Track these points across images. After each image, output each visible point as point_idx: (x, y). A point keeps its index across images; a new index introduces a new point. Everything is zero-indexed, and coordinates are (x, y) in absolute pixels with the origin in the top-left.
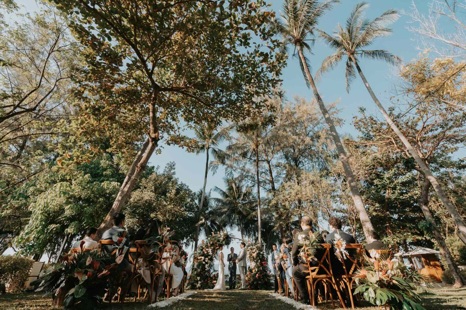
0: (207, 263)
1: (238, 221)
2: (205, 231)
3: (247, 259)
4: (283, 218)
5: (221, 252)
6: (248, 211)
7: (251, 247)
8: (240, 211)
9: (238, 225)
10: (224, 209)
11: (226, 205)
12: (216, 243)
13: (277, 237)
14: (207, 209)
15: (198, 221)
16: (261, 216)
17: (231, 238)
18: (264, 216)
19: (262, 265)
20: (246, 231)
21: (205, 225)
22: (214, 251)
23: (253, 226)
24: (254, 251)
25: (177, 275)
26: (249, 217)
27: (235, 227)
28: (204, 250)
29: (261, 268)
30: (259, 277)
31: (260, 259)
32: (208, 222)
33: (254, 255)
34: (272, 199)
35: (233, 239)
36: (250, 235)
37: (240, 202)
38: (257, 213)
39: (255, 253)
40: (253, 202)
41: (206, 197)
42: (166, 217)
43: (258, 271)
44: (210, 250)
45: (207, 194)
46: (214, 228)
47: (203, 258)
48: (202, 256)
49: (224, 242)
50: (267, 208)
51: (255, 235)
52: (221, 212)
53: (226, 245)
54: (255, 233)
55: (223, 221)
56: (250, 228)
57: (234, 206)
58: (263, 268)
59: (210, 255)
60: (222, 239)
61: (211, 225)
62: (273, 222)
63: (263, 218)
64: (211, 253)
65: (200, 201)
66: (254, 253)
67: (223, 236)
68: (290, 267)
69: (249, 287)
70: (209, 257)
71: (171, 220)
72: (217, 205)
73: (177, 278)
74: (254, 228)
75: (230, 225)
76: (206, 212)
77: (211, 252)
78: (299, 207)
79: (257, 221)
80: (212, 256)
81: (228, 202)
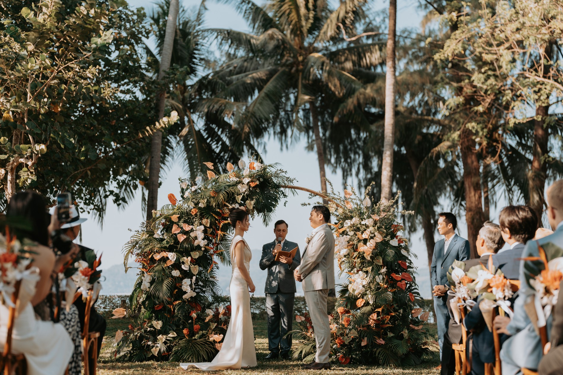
0: (187, 274)
1: (306, 117)
2: (187, 149)
3: (336, 263)
4: (480, 109)
5: (238, 238)
6: (348, 80)
7: (355, 220)
8: (317, 81)
9: (307, 129)
10: (256, 69)
11: (265, 57)
12: (220, 206)
13: (449, 172)
14: (193, 71)
15: (157, 118)
16: (395, 101)
17: (278, 186)
18: (407, 101)
19: (392, 283)
20: (337, 152)
21: (185, 131)
22: (214, 234)
23: (363, 135)
24: (365, 236)
25: (46, 353)
26: (351, 102)
27: (297, 139)
28: (175, 229)
29: (390, 295)
30: (379, 323)
31: (386, 264)
32: (195, 117)
33: (367, 249)
34: (448, 37)
35: (287, 191)
36: (350, 165)
37: (319, 45)
38: (381, 91)
39: (371, 244)
40: (368, 48)
41: (185, 24)
42: (26, 104)
43: (376, 306)
44: (198, 232)
45: (190, 15)
46: (219, 139)
47: (172, 256)
48: (170, 249)
49: (251, 204)
50: (421, 73)
51: (367, 167)
52: (244, 84)
53: (259, 212)
54: (367, 159)
55: (253, 115)
56: (352, 142)
57: (296, 63)
58: (394, 293)
59: (199, 247)
60: (242, 189)
61: (208, 129)
62: (438, 123)
63: (401, 109)
64: (201, 242)
65: (161, 37)
66: (365, 241)
67: (246, 180)
68: (518, 330)
69: (340, 355)
70: (196, 255)
71: (49, 114)
72: (229, 55)
73: (44, 365)
74: (365, 141)
75: (278, 129)
76: (189, 82)
77: (201, 236)
78: (547, 69)
79: (381, 116)
80: (206, 251)
81: (271, 45)
